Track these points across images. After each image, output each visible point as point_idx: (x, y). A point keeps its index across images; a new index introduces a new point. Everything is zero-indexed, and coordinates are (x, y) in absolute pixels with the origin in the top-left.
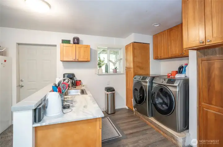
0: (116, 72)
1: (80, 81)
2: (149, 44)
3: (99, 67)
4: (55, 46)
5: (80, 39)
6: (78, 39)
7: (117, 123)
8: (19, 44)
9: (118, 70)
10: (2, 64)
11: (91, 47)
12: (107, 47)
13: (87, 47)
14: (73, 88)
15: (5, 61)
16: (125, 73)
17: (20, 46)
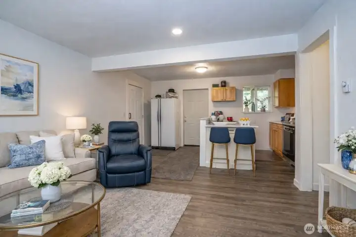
4: (207, 89)
6: (225, 82)
9: (266, 109)
11: (236, 88)
13: (233, 88)
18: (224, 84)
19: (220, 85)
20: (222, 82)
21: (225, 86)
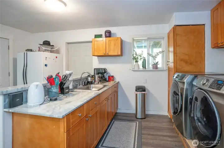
0: (157, 68)
1: (113, 76)
2: (204, 25)
3: (135, 62)
5: (112, 32)
7: (143, 132)
8: (68, 43)
9: (159, 66)
10: (54, 59)
11: (122, 39)
12: (146, 38)
13: (117, 39)
14: (101, 83)
15: (57, 57)
16: (167, 70)
17: (69, 45)
18: (109, 34)
19: (104, 35)
20: (106, 32)
21: (110, 36)
